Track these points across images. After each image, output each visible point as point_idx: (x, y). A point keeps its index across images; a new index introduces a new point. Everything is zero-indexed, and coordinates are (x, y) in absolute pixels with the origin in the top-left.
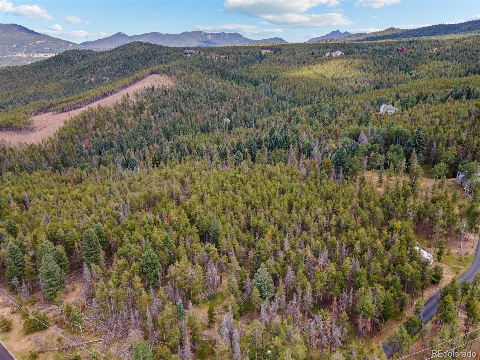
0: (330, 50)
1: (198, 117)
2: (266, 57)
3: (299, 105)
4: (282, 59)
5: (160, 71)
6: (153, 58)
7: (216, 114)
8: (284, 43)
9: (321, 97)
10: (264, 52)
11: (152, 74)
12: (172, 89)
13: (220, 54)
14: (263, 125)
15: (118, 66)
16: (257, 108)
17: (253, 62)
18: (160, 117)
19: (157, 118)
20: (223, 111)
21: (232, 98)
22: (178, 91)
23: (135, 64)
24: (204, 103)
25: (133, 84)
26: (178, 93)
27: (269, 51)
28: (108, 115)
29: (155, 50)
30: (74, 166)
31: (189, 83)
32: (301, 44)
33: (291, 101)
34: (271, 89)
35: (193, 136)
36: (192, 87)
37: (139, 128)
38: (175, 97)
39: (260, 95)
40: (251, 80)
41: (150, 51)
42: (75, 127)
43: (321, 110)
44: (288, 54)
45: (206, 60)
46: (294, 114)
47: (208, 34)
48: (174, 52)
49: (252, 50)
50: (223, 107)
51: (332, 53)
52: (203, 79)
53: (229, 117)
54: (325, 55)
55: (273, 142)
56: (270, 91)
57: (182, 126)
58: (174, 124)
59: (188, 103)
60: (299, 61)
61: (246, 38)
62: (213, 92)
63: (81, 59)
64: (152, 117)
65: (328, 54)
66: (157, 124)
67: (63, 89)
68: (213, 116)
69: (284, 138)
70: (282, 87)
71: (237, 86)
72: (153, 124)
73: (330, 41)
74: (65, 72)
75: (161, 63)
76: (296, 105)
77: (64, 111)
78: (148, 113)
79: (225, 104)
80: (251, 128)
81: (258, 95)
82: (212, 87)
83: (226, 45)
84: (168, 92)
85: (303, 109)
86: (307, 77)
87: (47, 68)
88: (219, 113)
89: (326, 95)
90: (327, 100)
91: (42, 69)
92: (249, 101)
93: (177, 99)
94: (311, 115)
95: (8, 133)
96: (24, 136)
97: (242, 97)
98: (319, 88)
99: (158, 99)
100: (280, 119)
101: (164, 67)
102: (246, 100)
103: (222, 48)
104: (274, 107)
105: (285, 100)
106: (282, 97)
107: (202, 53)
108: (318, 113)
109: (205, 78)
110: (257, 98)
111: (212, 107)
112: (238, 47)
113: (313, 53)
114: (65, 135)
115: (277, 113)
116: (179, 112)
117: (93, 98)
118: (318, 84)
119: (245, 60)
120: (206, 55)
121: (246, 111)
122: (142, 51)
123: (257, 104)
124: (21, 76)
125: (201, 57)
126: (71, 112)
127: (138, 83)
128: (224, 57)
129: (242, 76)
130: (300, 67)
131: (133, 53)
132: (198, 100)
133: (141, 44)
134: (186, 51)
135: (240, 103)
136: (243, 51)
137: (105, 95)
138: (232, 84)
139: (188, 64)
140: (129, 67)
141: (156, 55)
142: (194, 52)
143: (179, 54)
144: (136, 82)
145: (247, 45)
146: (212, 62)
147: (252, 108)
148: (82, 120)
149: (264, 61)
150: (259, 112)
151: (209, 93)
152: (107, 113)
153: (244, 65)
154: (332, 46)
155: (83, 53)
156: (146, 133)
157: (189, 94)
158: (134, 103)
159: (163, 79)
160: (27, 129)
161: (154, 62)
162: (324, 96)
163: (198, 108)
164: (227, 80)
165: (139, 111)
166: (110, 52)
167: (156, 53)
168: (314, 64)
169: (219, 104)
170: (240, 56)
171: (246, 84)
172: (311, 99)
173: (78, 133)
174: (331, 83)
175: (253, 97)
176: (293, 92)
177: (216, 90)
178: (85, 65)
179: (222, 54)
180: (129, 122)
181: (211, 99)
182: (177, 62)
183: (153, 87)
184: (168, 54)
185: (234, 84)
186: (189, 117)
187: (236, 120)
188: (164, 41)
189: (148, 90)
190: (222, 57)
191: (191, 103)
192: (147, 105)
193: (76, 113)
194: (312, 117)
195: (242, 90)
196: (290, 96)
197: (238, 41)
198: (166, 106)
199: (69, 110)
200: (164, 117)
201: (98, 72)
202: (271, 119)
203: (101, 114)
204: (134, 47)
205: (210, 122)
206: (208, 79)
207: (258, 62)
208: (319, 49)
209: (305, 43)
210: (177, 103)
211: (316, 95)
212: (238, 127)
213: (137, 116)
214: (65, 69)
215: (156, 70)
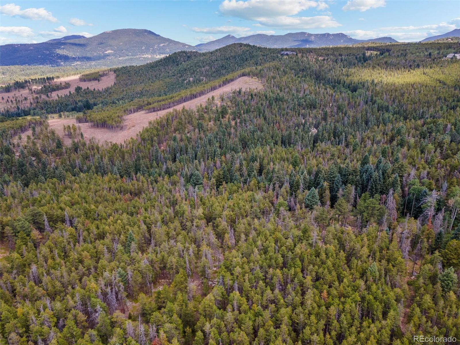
0: (453, 51)
1: (282, 126)
2: (370, 59)
3: (405, 119)
4: (390, 62)
5: (251, 74)
6: (249, 59)
7: (302, 123)
8: (393, 43)
9: (437, 109)
10: (368, 53)
11: (243, 76)
12: (259, 93)
13: (318, 55)
14: (356, 145)
15: (216, 66)
16: (351, 119)
17: (354, 64)
18: (241, 123)
19: (238, 124)
20: (311, 119)
21: (323, 106)
22: (265, 96)
23: (231, 65)
24: (291, 110)
25: (223, 86)
26: (264, 98)
27: (375, 53)
28: (190, 119)
29: (253, 52)
30: (143, 172)
31: (278, 86)
32: (416, 44)
33: (395, 113)
34: (372, 95)
35: (271, 149)
36: (281, 91)
37: (217, 134)
38: (260, 102)
39: (357, 103)
40: (349, 85)
41: (248, 53)
42: (157, 129)
43: (438, 131)
44: (398, 56)
45: (302, 62)
46: (399, 132)
47: (311, 35)
48: (271, 54)
49: (355, 52)
50: (311, 115)
51: (456, 55)
52: (294, 82)
53: (317, 127)
54: (446, 56)
55: (364, 176)
56: (369, 98)
57: (262, 134)
58: (254, 131)
59: (273, 109)
60: (411, 63)
61: (351, 38)
62: (303, 98)
63: (186, 60)
64: (233, 123)
65: (450, 56)
66: (236, 131)
67: (165, 88)
68: (298, 125)
69: (381, 176)
70: (386, 94)
71: (331, 92)
72: (233, 130)
73: (452, 40)
74: (170, 72)
75: (257, 64)
76: (402, 118)
77: (154, 110)
78: (229, 118)
79: (314, 112)
80: (340, 145)
81: (355, 102)
82: (302, 92)
83: (328, 46)
84: (254, 96)
85: (410, 124)
86: (420, 84)
87: (157, 68)
88: (305, 122)
89: (445, 107)
90: (445, 115)
91: (154, 69)
92: (342, 110)
93: (262, 104)
94: (423, 136)
95: (103, 130)
96: (114, 134)
97: (335, 104)
98: (435, 97)
99: (242, 103)
100: (379, 137)
101: (256, 69)
102: (339, 108)
103: (322, 49)
104: (372, 119)
105: (387, 110)
106: (384, 106)
107: (300, 55)
108: (434, 134)
109: (297, 81)
110: (353, 106)
111: (299, 115)
112: (340, 48)
113: (430, 54)
114: (146, 136)
115: (376, 128)
116: (262, 118)
117: (182, 99)
118: (434, 92)
119: (345, 63)
120: (302, 57)
121: (338, 122)
122: (240, 52)
123: (351, 114)
124: (136, 75)
125: (298, 58)
126: (159, 112)
127: (228, 85)
128: (322, 58)
129: (339, 80)
130: (412, 71)
131: (232, 54)
132: (285, 106)
133: (241, 45)
134: (283, 52)
135: (332, 112)
136: (344, 53)
137: (194, 96)
138: (326, 89)
139: (282, 66)
140: (225, 68)
141: (253, 57)
142: (291, 53)
143: (275, 55)
144: (226, 84)
145: (351, 46)
146: (309, 64)
147: (346, 118)
148: (165, 122)
149: (367, 63)
150: (353, 124)
151: (299, 99)
152: (190, 116)
153: (344, 67)
154: (455, 46)
155: (189, 54)
156: (223, 141)
157: (276, 99)
158: (217, 107)
159: (252, 82)
160: (117, 127)
161: (249, 63)
162: (442, 108)
163: (283, 115)
164: (321, 85)
165: (221, 116)
166: (212, 53)
167: (253, 55)
168: (431, 68)
169: (307, 111)
170: (340, 57)
171: (343, 89)
172: (423, 112)
173: (158, 135)
174: (453, 92)
175: (348, 105)
176: (399, 101)
177: (306, 95)
178: (188, 65)
179: (321, 56)
180: (209, 126)
181: (299, 105)
182: (272, 64)
183: (240, 90)
184: (264, 56)
185: (328, 89)
186: (272, 125)
187: (324, 132)
188: (268, 43)
189: (234, 93)
190: (320, 58)
191: (276, 109)
192: (230, 109)
193: (163, 113)
194: (424, 138)
195: (337, 96)
196: (395, 107)
197: (342, 41)
198: (250, 111)
199: (158, 110)
200: (245, 123)
201: (198, 72)
202: (366, 136)
203: (183, 117)
204: (233, 48)
205: (293, 132)
206: (300, 82)
207: (360, 64)
208: (438, 49)
209: (420, 42)
210: (262, 108)
211: (430, 106)
212: (324, 143)
213: (217, 121)
214: (172, 68)
215: (247, 72)
